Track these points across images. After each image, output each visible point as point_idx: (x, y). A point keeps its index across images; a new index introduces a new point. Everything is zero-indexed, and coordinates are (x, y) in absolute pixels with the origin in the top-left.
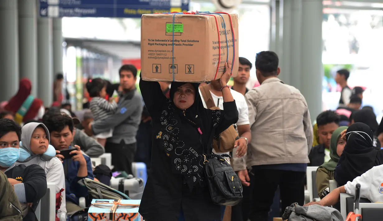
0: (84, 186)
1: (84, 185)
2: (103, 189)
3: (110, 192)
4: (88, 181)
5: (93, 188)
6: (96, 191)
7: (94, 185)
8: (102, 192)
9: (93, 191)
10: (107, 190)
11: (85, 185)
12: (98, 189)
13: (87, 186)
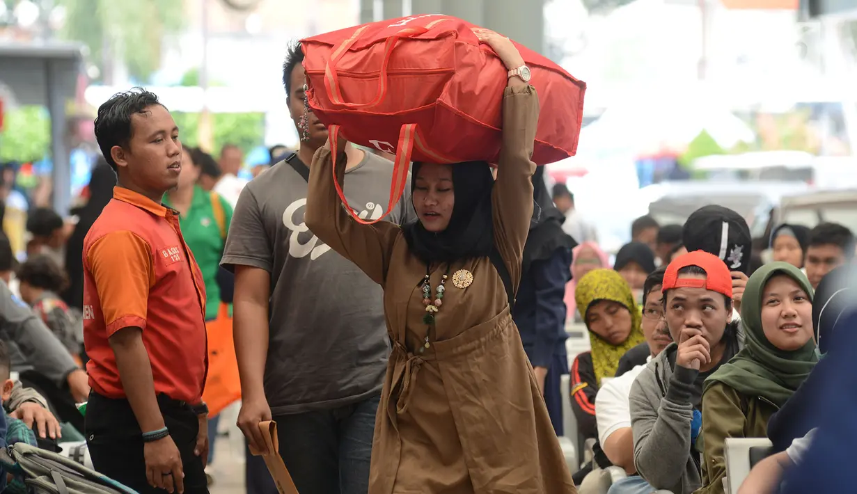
0: (14, 466)
1: (14, 464)
2: (70, 475)
3: (91, 483)
4: (24, 451)
5: (40, 473)
6: (51, 479)
7: (43, 462)
8: (68, 484)
9: (41, 479)
10: (80, 476)
11: (18, 464)
12: (55, 475)
13: (22, 467)
